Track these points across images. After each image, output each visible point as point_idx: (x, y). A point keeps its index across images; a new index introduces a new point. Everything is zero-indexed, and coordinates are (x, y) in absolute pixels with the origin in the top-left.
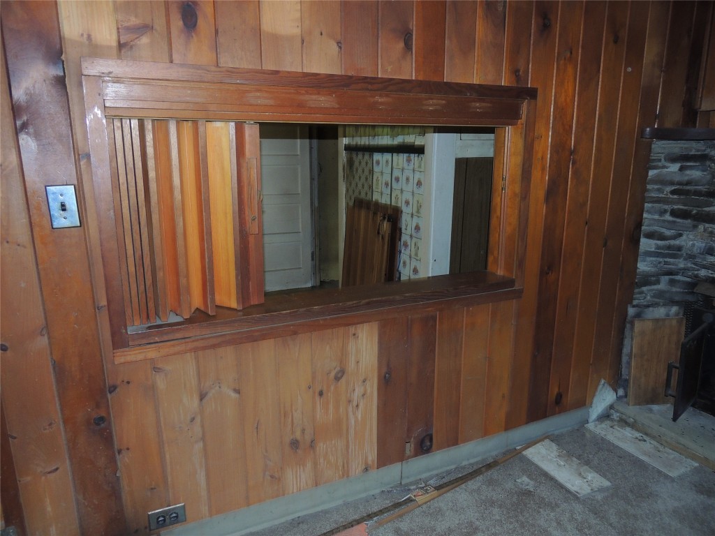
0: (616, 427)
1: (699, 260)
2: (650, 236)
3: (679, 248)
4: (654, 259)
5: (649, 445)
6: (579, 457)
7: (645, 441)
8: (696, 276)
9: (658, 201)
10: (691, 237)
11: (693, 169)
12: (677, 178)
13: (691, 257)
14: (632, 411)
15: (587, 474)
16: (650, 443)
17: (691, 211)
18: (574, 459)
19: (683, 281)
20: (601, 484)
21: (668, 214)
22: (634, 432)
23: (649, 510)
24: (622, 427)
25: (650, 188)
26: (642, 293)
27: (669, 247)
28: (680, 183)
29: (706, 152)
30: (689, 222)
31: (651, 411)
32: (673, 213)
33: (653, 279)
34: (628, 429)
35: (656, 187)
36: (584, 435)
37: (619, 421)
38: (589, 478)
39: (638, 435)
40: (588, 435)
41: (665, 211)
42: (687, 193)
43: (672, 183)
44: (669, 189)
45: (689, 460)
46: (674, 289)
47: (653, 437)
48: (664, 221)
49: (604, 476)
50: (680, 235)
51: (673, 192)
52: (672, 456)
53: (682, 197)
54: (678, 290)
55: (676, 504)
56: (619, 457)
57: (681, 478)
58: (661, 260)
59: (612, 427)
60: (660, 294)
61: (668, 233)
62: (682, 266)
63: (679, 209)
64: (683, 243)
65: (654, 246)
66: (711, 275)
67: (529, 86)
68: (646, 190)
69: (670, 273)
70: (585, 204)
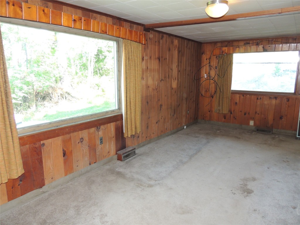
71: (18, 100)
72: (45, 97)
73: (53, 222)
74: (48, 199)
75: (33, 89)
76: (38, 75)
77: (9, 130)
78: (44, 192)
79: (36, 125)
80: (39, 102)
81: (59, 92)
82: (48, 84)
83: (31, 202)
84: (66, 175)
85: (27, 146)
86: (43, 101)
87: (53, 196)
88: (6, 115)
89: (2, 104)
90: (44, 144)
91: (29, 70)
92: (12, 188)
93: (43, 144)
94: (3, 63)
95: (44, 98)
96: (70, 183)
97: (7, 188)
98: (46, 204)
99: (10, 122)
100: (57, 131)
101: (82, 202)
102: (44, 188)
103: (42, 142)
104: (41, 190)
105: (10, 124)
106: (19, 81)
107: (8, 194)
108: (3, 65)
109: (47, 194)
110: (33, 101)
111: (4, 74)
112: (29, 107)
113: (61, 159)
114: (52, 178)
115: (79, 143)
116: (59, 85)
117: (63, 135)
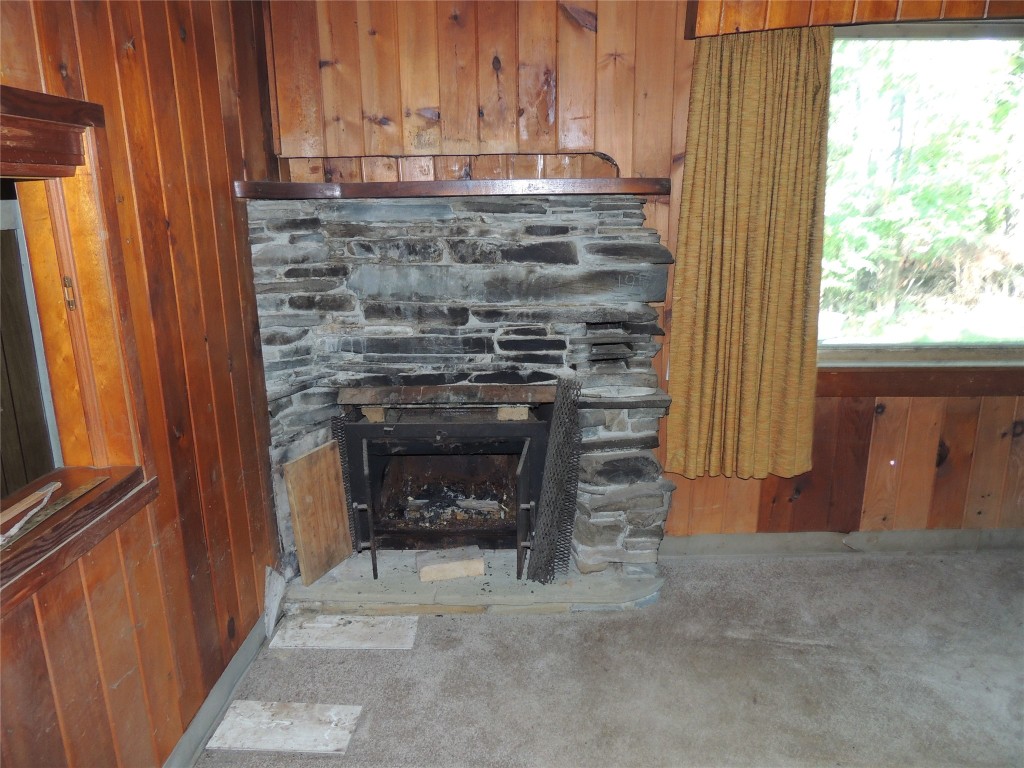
0: (305, 625)
1: (334, 361)
2: (271, 341)
3: (308, 351)
4: (281, 372)
5: (358, 625)
6: (298, 698)
7: (350, 622)
8: (334, 383)
9: (274, 288)
10: (319, 332)
11: (306, 240)
12: (290, 254)
13: (325, 359)
14: (315, 592)
15: (328, 714)
16: (358, 622)
17: (314, 298)
18: (296, 705)
19: (318, 394)
20: (353, 717)
21: (287, 305)
22: (329, 618)
23: (423, 708)
24: (312, 619)
25: (258, 272)
26: (278, 423)
27: (297, 352)
28: (296, 262)
29: (315, 216)
30: (314, 312)
31: (334, 580)
32: (293, 303)
33: (284, 400)
34: (320, 618)
35: (265, 269)
36: (278, 661)
37: (302, 614)
38: (335, 719)
39: (336, 619)
40: (283, 658)
41: (282, 302)
42: (306, 273)
43: (286, 262)
44: (282, 270)
45: (407, 617)
46: (311, 407)
47: (354, 612)
48: (284, 316)
49: (346, 702)
50: (306, 332)
51: (289, 274)
52: (389, 625)
53: (301, 279)
54: (317, 407)
55: (439, 678)
56: (340, 663)
57: (416, 645)
58: (291, 371)
59: (301, 627)
60: (299, 418)
61: (292, 332)
62: (315, 374)
63: (300, 297)
64: (310, 343)
65: (278, 354)
66: (353, 378)
67: (87, 100)
68: (252, 275)
69: (304, 386)
70: (197, 309)
71: (846, 278)
72: (932, 278)
73: (855, 634)
74: (857, 571)
75: (899, 247)
76: (927, 200)
77: (796, 342)
78: (851, 550)
79: (870, 346)
80: (908, 293)
81: (990, 263)
82: (954, 231)
83: (810, 559)
84: (931, 525)
85: (835, 400)
86: (925, 292)
87: (874, 571)
88: (799, 302)
89: (795, 269)
90: (881, 408)
91: (899, 185)
92: (774, 502)
93: (878, 407)
94: (819, 157)
95: (928, 283)
96: (940, 557)
97: (762, 496)
98: (849, 581)
99: (804, 322)
100: (932, 378)
101: (964, 625)
102: (854, 539)
103: (878, 400)
104: (845, 539)
105: (804, 328)
106: (860, 219)
107: (761, 512)
108: (818, 164)
109: (857, 558)
110: (890, 289)
111: (816, 188)
112: (873, 306)
113: (927, 471)
114: (884, 519)
115: (1004, 435)
116: (997, 239)
117: (951, 393)
